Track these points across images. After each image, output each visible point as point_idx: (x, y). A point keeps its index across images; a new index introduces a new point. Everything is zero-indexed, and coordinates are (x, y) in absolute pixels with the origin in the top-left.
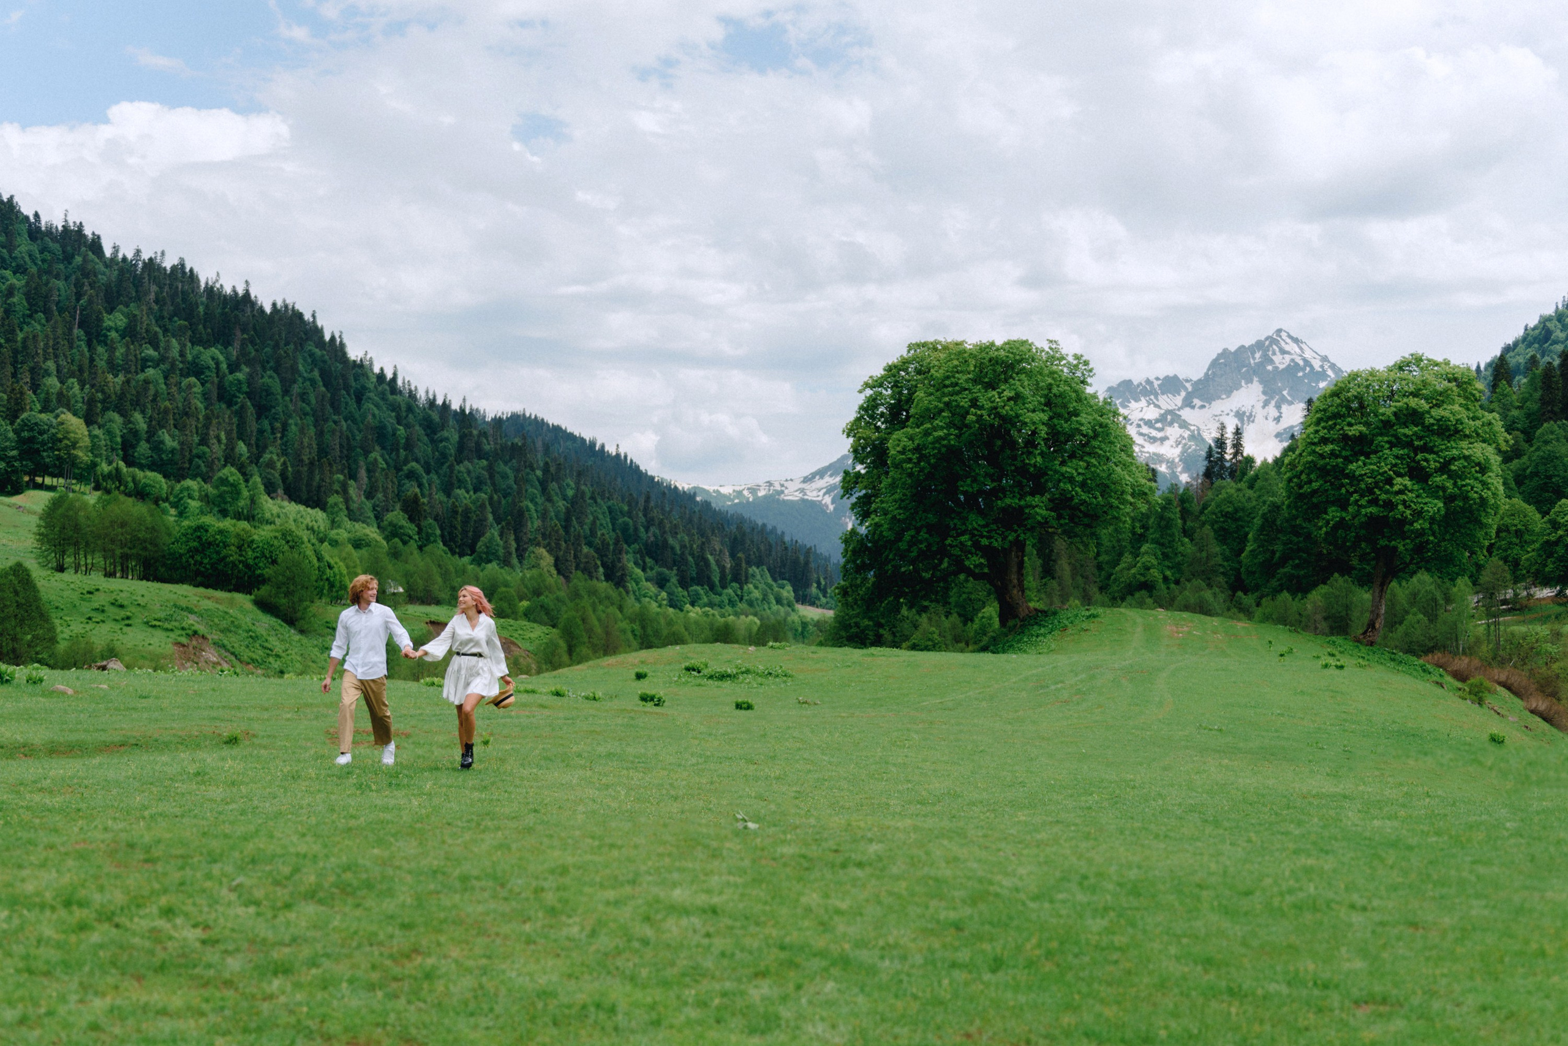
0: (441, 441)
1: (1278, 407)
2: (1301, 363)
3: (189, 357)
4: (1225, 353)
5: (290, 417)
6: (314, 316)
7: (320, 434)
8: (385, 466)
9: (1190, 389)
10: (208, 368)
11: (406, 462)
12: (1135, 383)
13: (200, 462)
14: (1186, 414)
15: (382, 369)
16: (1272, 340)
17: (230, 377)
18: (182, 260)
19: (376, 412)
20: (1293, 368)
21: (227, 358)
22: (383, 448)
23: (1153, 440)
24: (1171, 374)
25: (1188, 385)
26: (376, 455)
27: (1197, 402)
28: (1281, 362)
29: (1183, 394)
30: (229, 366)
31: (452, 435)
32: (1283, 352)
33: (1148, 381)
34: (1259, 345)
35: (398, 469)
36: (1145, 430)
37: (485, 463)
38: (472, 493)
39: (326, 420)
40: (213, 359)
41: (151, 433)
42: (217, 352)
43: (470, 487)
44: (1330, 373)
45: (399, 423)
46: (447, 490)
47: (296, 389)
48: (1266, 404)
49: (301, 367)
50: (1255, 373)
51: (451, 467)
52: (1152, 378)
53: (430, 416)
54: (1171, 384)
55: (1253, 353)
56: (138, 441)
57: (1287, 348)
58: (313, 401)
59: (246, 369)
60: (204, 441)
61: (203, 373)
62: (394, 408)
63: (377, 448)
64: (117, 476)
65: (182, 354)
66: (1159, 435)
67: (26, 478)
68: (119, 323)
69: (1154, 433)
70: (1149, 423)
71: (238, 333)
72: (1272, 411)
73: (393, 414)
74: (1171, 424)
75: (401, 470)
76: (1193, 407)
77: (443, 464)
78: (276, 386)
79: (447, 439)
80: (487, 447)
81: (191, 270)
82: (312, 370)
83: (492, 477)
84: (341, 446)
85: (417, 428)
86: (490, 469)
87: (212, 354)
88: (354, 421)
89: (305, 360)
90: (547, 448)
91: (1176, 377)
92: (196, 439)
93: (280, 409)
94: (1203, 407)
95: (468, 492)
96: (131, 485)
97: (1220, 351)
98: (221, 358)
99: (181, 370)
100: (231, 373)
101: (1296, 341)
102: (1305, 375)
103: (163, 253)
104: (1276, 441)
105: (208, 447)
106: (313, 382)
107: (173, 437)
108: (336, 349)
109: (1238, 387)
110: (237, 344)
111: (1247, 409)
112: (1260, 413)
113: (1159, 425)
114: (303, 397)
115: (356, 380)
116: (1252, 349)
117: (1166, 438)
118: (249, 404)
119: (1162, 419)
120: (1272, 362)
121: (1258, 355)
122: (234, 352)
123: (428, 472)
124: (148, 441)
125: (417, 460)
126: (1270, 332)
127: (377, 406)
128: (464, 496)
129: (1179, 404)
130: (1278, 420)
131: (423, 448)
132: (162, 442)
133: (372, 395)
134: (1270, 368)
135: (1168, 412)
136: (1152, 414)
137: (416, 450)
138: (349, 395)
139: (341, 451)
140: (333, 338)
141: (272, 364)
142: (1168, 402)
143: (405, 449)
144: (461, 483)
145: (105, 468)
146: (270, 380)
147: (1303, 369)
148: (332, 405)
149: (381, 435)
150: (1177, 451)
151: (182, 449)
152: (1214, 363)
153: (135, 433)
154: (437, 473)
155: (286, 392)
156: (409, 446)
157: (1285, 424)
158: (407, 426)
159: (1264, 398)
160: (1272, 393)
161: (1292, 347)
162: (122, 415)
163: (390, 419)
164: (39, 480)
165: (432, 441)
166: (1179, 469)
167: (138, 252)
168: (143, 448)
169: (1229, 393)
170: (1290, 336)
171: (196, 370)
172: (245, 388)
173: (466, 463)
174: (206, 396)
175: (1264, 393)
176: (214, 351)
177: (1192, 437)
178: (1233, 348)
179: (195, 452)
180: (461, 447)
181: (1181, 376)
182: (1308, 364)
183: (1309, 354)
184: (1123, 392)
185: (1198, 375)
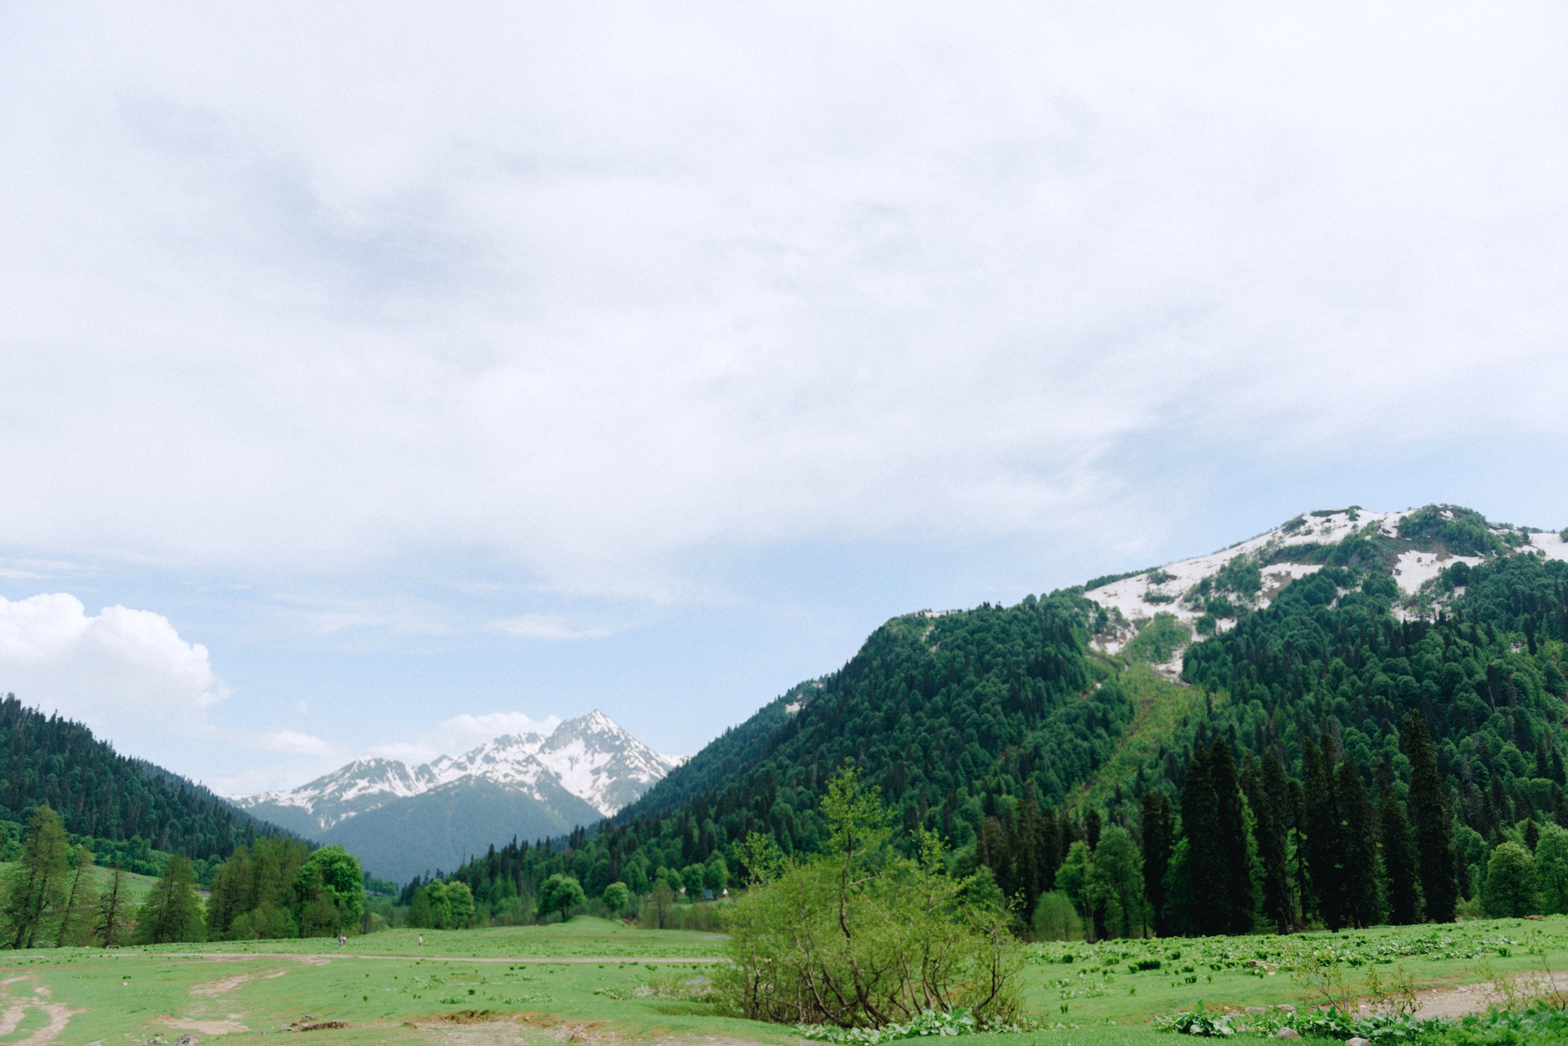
1: (593, 755)
2: (607, 730)
4: (566, 722)
9: (544, 742)
12: (511, 736)
14: (540, 757)
16: (592, 716)
20: (603, 732)
23: (520, 772)
24: (533, 732)
25: (542, 738)
27: (547, 750)
28: (596, 729)
29: (539, 744)
32: (597, 723)
33: (519, 736)
34: (584, 718)
36: (516, 766)
44: (622, 736)
48: (586, 752)
50: (581, 734)
52: (522, 734)
54: (532, 738)
55: (581, 723)
57: (599, 721)
66: (524, 770)
69: (521, 769)
70: (519, 763)
72: (589, 756)
74: (531, 763)
76: (544, 753)
91: (535, 734)
94: (550, 753)
97: (562, 720)
101: (605, 717)
102: (609, 737)
104: (590, 775)
109: (571, 742)
111: (575, 755)
112: (582, 758)
113: (524, 764)
116: (580, 721)
117: (526, 772)
119: (527, 760)
120: (590, 729)
121: (583, 724)
126: (590, 711)
129: (537, 750)
130: (592, 762)
134: (589, 732)
135: (531, 756)
136: (521, 758)
142: (532, 749)
147: (608, 734)
150: (534, 779)
152: (559, 728)
157: (595, 766)
159: (585, 749)
160: (589, 745)
161: (602, 720)
166: (534, 791)
169: (566, 745)
170: (601, 714)
175: (586, 746)
177: (543, 772)
178: (569, 719)
181: (539, 733)
182: (610, 730)
183: (612, 725)
184: (504, 742)
185: (549, 734)
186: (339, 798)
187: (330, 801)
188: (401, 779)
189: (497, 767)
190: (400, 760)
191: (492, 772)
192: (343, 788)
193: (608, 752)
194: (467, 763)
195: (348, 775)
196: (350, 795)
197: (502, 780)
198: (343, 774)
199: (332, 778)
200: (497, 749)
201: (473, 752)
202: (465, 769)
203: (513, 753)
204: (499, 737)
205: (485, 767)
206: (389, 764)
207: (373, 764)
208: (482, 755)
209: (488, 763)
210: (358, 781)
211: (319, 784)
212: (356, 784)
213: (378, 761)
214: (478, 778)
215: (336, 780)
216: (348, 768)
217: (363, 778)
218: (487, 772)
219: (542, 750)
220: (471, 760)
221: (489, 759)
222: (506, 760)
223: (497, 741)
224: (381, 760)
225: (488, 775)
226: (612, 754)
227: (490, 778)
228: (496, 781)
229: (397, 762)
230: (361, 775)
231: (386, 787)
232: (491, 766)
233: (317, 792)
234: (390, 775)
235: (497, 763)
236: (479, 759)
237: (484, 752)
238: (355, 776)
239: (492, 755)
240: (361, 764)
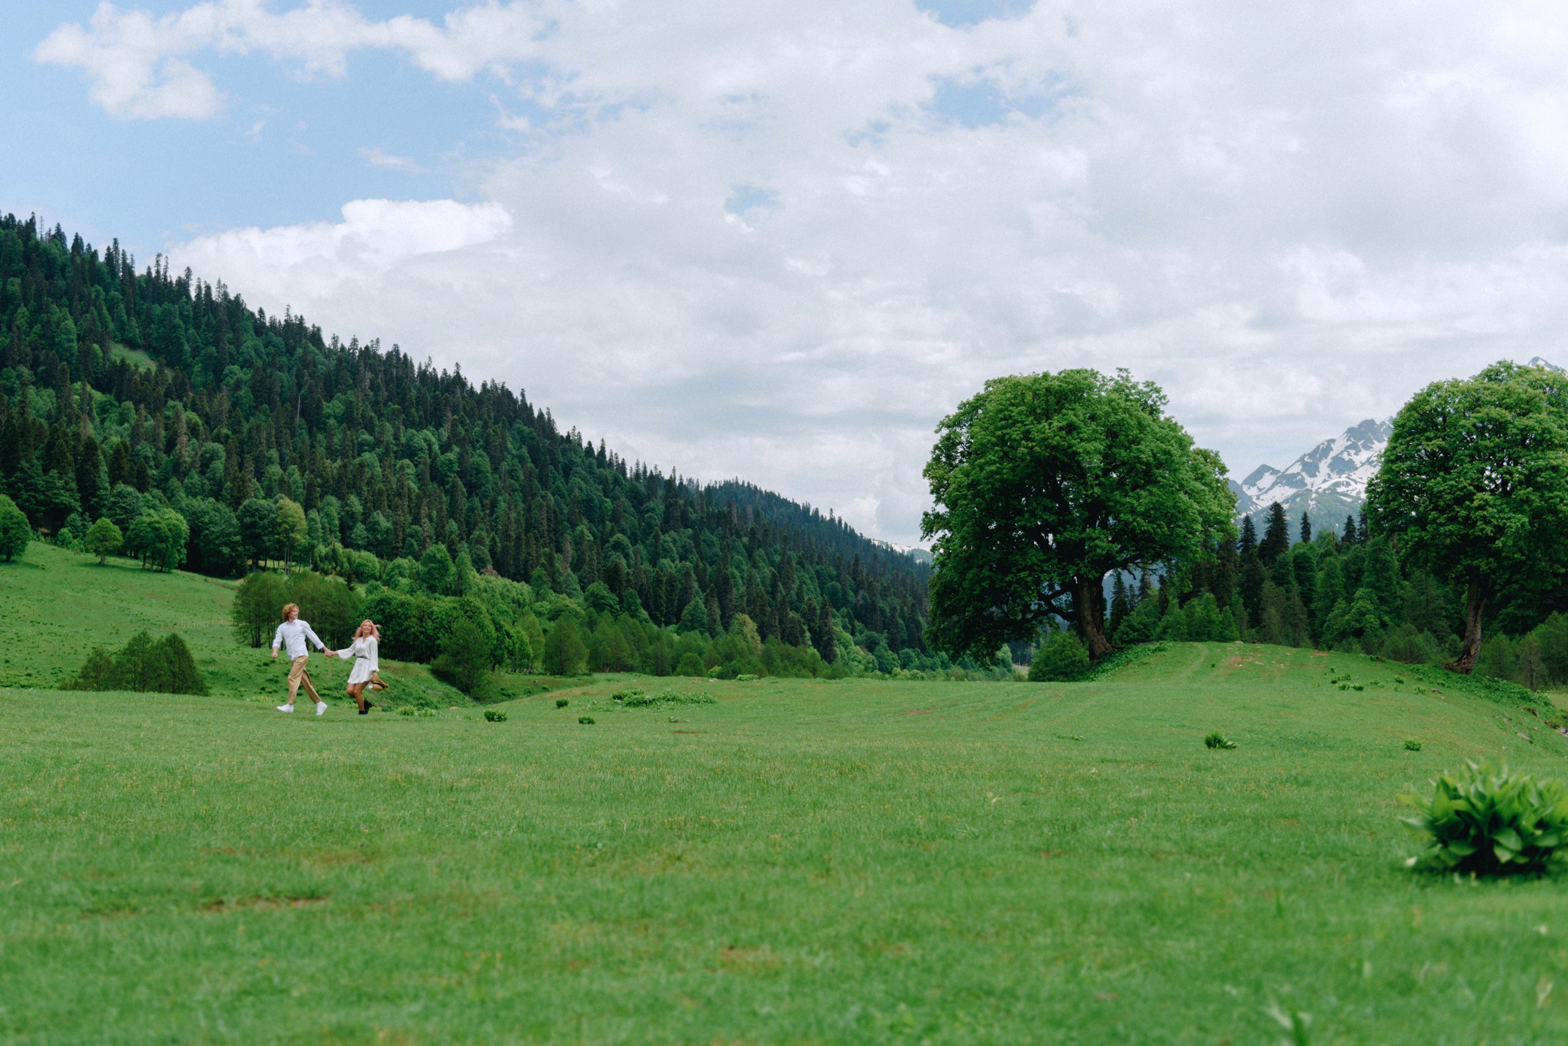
0: (647, 511)
3: (403, 440)
5: (500, 494)
6: (523, 395)
7: (528, 509)
8: (592, 538)
10: (421, 449)
11: (612, 533)
13: (413, 541)
15: (590, 443)
17: (442, 458)
18: (396, 346)
19: (583, 485)
21: (439, 440)
22: (591, 521)
26: (583, 528)
30: (441, 447)
31: (657, 505)
35: (604, 541)
37: (690, 531)
38: (677, 562)
39: (534, 496)
40: (425, 440)
41: (366, 515)
42: (429, 433)
43: (676, 556)
45: (606, 496)
46: (654, 562)
47: (505, 466)
49: (509, 445)
51: (657, 537)
53: (636, 487)
56: (355, 522)
58: (522, 477)
59: (456, 449)
60: (416, 521)
61: (416, 455)
62: (602, 481)
63: (585, 521)
64: (333, 557)
65: (396, 437)
67: (250, 562)
68: (337, 411)
71: (449, 414)
73: (600, 487)
75: (608, 541)
77: (649, 534)
78: (486, 464)
79: (653, 510)
80: (693, 516)
81: (405, 356)
82: (520, 448)
83: (697, 546)
84: (549, 520)
85: (623, 499)
86: (695, 537)
87: (426, 437)
88: (562, 496)
89: (514, 438)
90: (757, 515)
92: (409, 518)
93: (489, 486)
95: (673, 561)
96: (346, 565)
98: (433, 439)
99: (395, 452)
100: (443, 453)
103: (378, 341)
105: (421, 526)
106: (522, 460)
107: (387, 517)
108: (545, 425)
110: (447, 426)
114: (512, 473)
115: (563, 455)
118: (460, 483)
122: (445, 433)
123: (634, 542)
124: (364, 522)
125: (623, 532)
127: (583, 479)
128: (670, 565)
131: (630, 520)
132: (377, 523)
133: (579, 469)
137: (623, 522)
138: (557, 470)
139: (549, 526)
140: (541, 415)
141: (481, 443)
143: (611, 521)
144: (667, 553)
145: (322, 549)
146: (480, 459)
148: (540, 481)
149: (589, 508)
151: (396, 529)
153: (352, 515)
154: (643, 543)
155: (495, 470)
156: (615, 518)
158: (614, 499)
162: (339, 499)
163: (597, 492)
164: (262, 563)
165: (639, 512)
167: (355, 341)
168: (360, 529)
171: (410, 452)
172: (456, 468)
173: (672, 532)
174: (419, 477)
176: (428, 433)
179: (408, 531)
180: (667, 519)
191: (1348, 484)
194: (1304, 474)
200: (1353, 446)
202: (1302, 483)
205: (1335, 479)
208: (1329, 460)
209: (1340, 473)
214: (1321, 496)
218: (1337, 484)
220: (1311, 468)
225: (1340, 489)
227: (1346, 495)
232: (1344, 478)
235: (1357, 469)
236: (1324, 466)
237: (1332, 454)
239: (1345, 456)
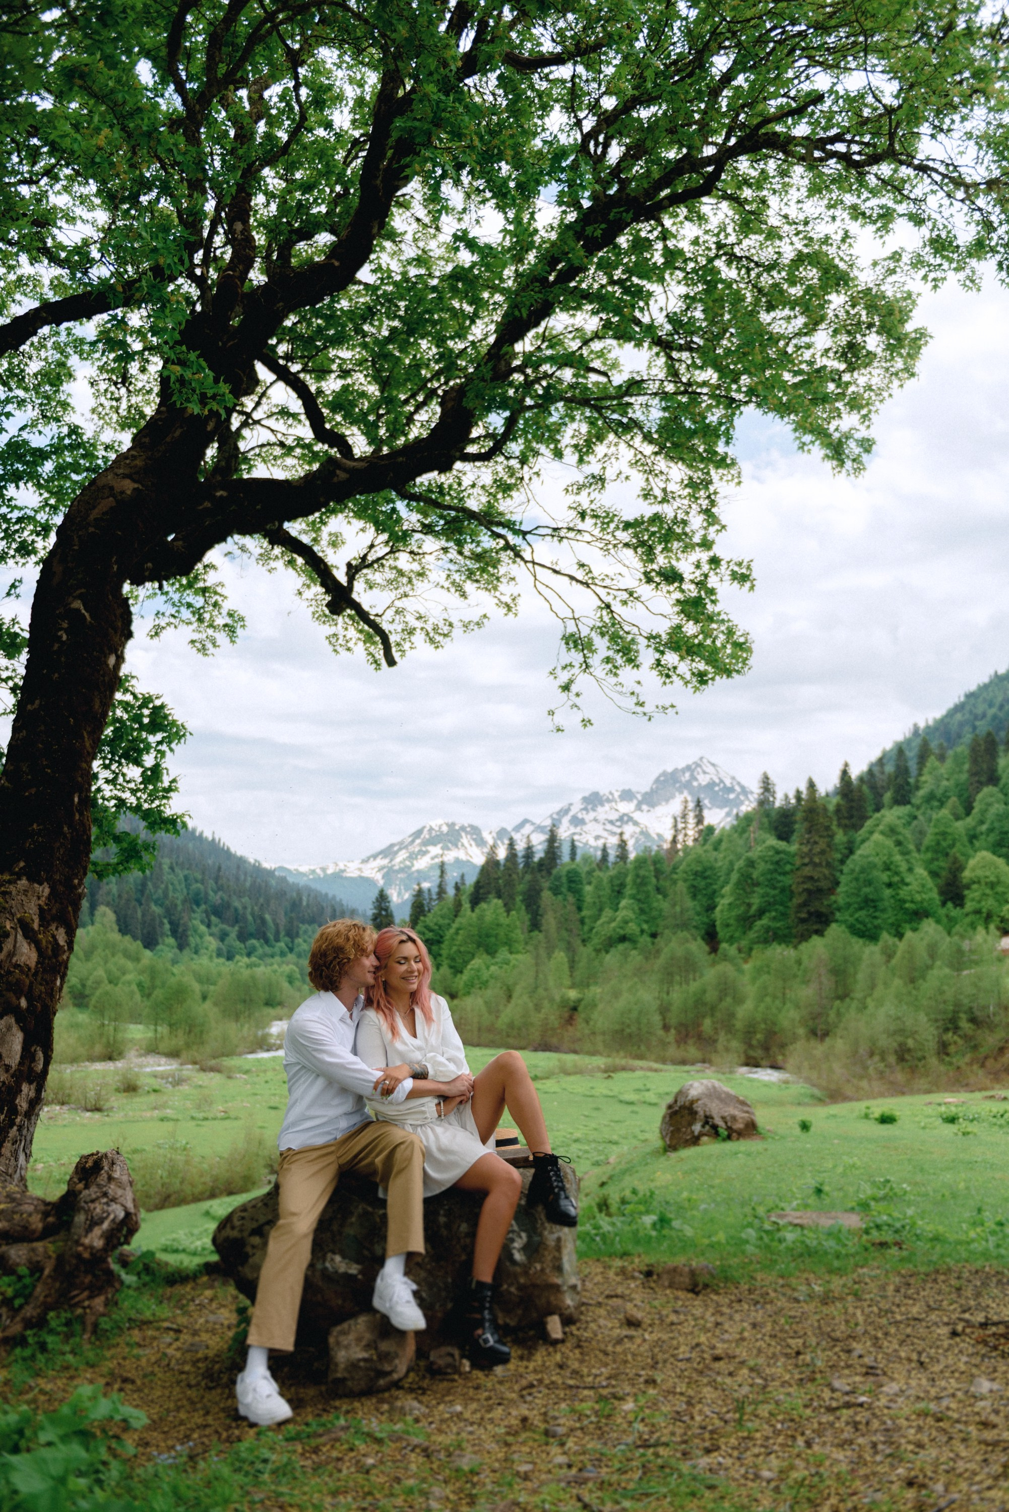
2: (718, 781)
4: (664, 774)
9: (639, 797)
12: (601, 794)
14: (637, 816)
16: (698, 765)
20: (711, 785)
23: (615, 834)
24: (629, 787)
25: (638, 794)
27: (645, 807)
28: (703, 780)
29: (635, 802)
32: (704, 773)
33: (610, 793)
34: (688, 768)
36: (609, 827)
44: (737, 788)
50: (685, 787)
52: (613, 790)
54: (627, 795)
55: (683, 774)
57: (707, 770)
66: (619, 831)
69: (615, 830)
70: (611, 823)
74: (627, 823)
76: (642, 811)
91: (629, 790)
94: (649, 811)
97: (661, 771)
101: (713, 765)
102: (721, 790)
109: (673, 797)
113: (618, 824)
116: (683, 771)
119: (621, 819)
120: (697, 779)
121: (687, 775)
126: (696, 759)
129: (633, 808)
134: (695, 784)
135: (626, 815)
136: (614, 816)
142: (626, 807)
147: (720, 785)
152: (657, 781)
161: (710, 769)
169: (667, 801)
170: (709, 762)
177: (642, 833)
178: (670, 769)
181: (634, 789)
182: (722, 781)
183: (722, 775)
184: (593, 800)
185: (646, 788)
186: (409, 868)
187: (401, 870)
188: (478, 845)
189: (585, 828)
190: (475, 823)
191: (581, 835)
192: (413, 857)
193: (721, 807)
195: (418, 841)
196: (422, 864)
197: (592, 842)
198: (413, 841)
199: (402, 846)
200: (585, 809)
201: (558, 813)
203: (604, 812)
204: (587, 794)
205: (573, 830)
206: (463, 828)
207: (445, 829)
208: (567, 817)
209: (576, 824)
210: (430, 848)
211: (388, 852)
212: (427, 852)
213: (451, 826)
214: (565, 842)
215: (406, 847)
216: (417, 834)
217: (435, 845)
218: (576, 835)
219: (639, 808)
221: (577, 821)
222: (596, 820)
223: (585, 800)
224: (453, 824)
225: (578, 839)
226: (726, 810)
227: (580, 842)
228: (586, 844)
229: (471, 826)
230: (432, 841)
231: (462, 855)
232: (578, 830)
233: (385, 862)
234: (465, 840)
235: (587, 824)
236: (564, 821)
237: (571, 813)
238: (426, 843)
239: (580, 816)
240: (431, 829)
